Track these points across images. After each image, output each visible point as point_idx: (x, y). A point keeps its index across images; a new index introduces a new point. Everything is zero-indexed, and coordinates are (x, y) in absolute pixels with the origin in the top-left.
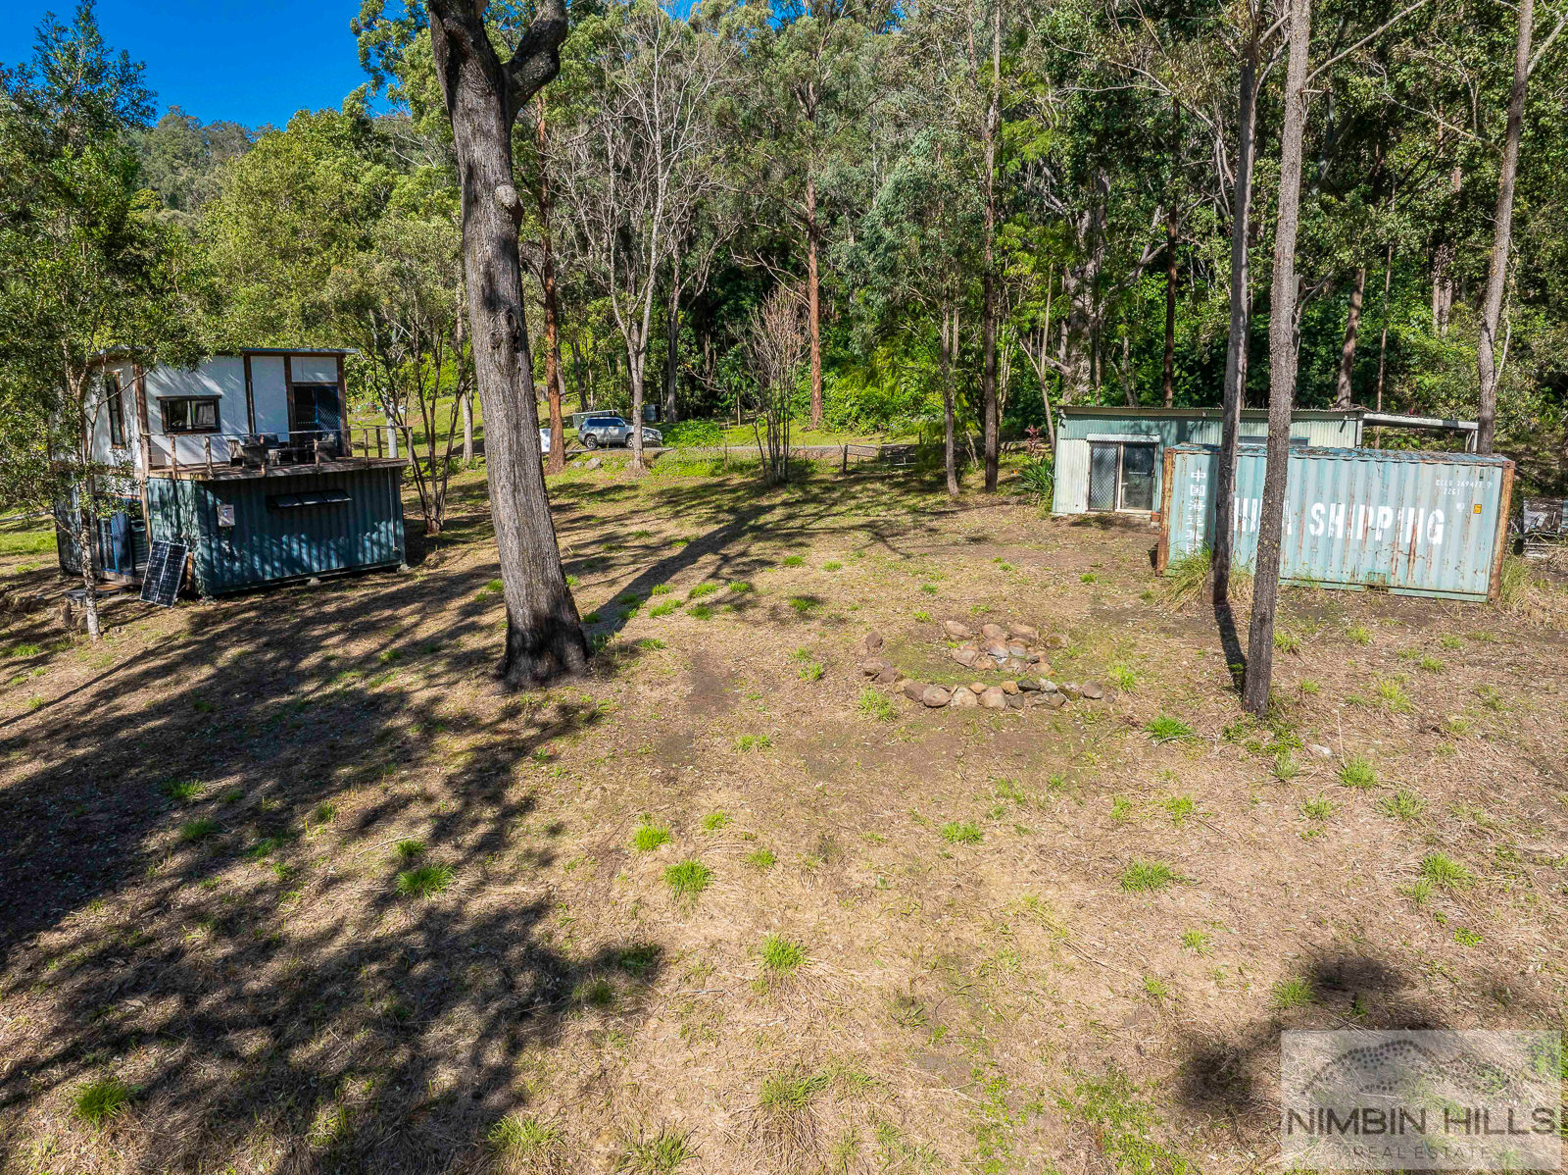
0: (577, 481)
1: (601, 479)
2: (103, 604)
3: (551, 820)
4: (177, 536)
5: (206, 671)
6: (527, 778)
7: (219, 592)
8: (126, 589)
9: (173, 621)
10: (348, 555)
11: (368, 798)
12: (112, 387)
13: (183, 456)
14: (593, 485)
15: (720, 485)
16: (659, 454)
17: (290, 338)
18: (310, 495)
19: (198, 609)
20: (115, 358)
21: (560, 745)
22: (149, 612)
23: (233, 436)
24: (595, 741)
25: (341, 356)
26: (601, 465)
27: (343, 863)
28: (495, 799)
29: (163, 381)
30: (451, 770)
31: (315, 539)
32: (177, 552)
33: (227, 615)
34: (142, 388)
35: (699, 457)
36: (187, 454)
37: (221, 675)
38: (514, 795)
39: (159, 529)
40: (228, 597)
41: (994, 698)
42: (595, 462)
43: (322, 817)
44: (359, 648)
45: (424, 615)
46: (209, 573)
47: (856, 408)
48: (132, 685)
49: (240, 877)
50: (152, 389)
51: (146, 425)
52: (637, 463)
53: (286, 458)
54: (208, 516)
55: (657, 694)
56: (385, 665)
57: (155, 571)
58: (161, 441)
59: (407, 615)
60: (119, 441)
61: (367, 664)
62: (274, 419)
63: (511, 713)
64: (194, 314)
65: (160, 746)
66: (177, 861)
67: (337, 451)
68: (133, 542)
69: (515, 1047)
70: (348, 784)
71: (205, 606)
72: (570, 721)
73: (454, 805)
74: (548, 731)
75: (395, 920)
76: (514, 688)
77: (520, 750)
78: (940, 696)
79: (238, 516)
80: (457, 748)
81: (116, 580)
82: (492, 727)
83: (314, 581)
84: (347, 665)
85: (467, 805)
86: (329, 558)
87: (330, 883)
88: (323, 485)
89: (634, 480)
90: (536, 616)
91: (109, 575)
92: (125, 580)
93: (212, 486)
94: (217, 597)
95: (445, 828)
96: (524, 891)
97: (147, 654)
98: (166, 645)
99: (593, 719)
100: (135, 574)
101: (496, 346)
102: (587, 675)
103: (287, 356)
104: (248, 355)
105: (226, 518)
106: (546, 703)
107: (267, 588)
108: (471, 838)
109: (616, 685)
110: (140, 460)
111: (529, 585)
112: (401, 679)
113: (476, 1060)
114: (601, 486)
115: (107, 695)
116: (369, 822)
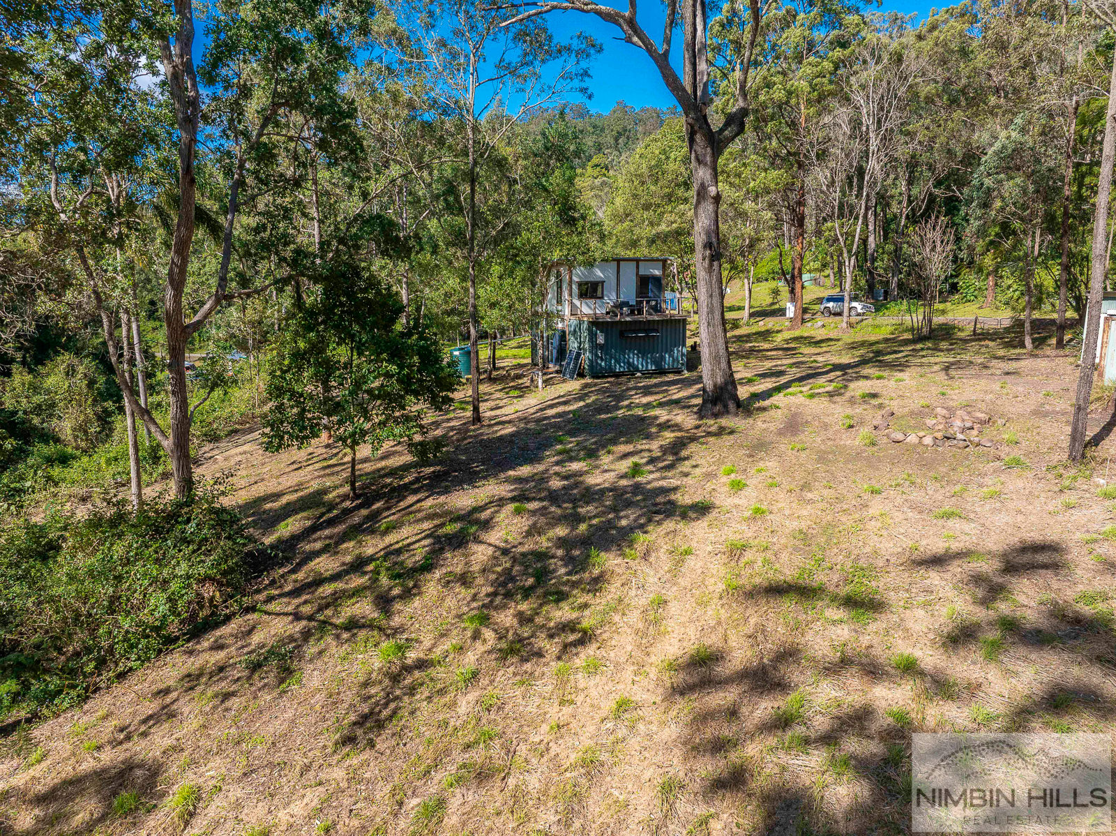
0: (806, 335)
1: (820, 334)
2: (545, 378)
3: (694, 463)
4: (579, 348)
5: (582, 404)
6: (693, 448)
7: (595, 376)
8: (557, 372)
9: (574, 385)
10: (658, 363)
11: (629, 448)
12: (558, 275)
13: (586, 310)
14: (813, 338)
15: (894, 339)
16: (862, 320)
17: (642, 252)
18: (640, 331)
19: (583, 381)
20: (559, 263)
21: (711, 439)
22: (564, 381)
23: (610, 299)
24: (727, 440)
25: (665, 261)
26: (823, 326)
27: (613, 467)
28: (676, 454)
29: (579, 274)
30: (663, 443)
31: (643, 353)
32: (578, 355)
33: (595, 385)
34: (571, 278)
35: (886, 322)
36: (587, 309)
37: (587, 406)
38: (684, 453)
39: (573, 345)
40: (598, 378)
41: (928, 440)
42: (820, 324)
43: (609, 452)
44: (645, 400)
45: (680, 390)
46: (591, 366)
47: (1017, 293)
48: (551, 406)
49: (575, 466)
50: (575, 279)
51: (571, 295)
52: (844, 325)
53: (632, 313)
54: (592, 337)
55: (764, 426)
56: (654, 407)
57: (568, 364)
58: (577, 302)
59: (673, 389)
60: (559, 302)
61: (648, 406)
62: (629, 292)
63: (697, 427)
64: (594, 243)
65: (557, 427)
66: (554, 459)
67: (657, 309)
68: (562, 352)
69: (650, 520)
70: (623, 443)
71: (588, 380)
72: (721, 432)
73: (659, 454)
74: (709, 434)
75: (624, 482)
76: (701, 418)
77: (693, 439)
78: (900, 436)
79: (606, 340)
80: (669, 436)
81: (552, 367)
82: (687, 431)
83: (639, 374)
84: (638, 406)
85: (664, 454)
86: (647, 363)
87: (606, 471)
88: (649, 326)
89: (840, 335)
90: (715, 386)
91: (551, 366)
92: (557, 368)
93: (596, 324)
94: (593, 377)
95: (652, 461)
96: (674, 482)
97: (559, 397)
98: (569, 393)
99: (732, 432)
100: (561, 366)
101: (704, 259)
102: (736, 415)
103: (637, 261)
104: (618, 261)
105: (601, 339)
106: (712, 424)
107: (617, 375)
108: (660, 465)
109: (751, 421)
110: (567, 311)
111: (712, 370)
112: (656, 412)
113: (635, 520)
114: (819, 339)
115: (541, 410)
116: (625, 456)
